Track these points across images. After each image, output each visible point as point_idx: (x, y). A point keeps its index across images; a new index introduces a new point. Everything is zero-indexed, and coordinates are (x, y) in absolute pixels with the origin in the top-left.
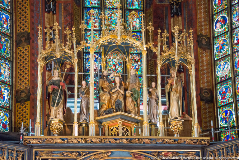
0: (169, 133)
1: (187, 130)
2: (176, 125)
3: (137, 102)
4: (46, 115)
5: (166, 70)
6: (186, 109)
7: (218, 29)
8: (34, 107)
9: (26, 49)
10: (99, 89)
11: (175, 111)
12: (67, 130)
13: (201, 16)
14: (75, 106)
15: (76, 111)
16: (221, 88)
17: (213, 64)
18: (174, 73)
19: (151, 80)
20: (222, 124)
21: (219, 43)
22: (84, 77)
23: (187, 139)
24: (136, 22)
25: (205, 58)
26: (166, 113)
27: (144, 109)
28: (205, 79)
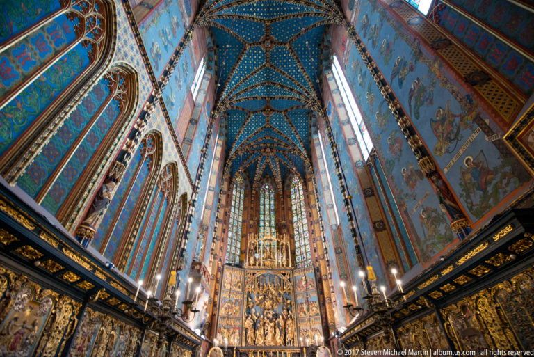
0: (283, 265)
1: (288, 265)
2: (285, 263)
3: (274, 255)
4: (249, 258)
5: (282, 245)
6: (288, 257)
7: (296, 233)
8: (246, 255)
9: (244, 239)
10: (263, 252)
11: (284, 258)
12: (254, 265)
13: (291, 229)
14: (257, 256)
15: (257, 257)
16: (297, 250)
17: (294, 243)
18: (284, 247)
19: (278, 249)
20: (297, 261)
21: (295, 237)
22: (259, 248)
23: (288, 268)
24: (273, 230)
25: (292, 241)
26: (282, 258)
27: (276, 257)
28: (292, 247)
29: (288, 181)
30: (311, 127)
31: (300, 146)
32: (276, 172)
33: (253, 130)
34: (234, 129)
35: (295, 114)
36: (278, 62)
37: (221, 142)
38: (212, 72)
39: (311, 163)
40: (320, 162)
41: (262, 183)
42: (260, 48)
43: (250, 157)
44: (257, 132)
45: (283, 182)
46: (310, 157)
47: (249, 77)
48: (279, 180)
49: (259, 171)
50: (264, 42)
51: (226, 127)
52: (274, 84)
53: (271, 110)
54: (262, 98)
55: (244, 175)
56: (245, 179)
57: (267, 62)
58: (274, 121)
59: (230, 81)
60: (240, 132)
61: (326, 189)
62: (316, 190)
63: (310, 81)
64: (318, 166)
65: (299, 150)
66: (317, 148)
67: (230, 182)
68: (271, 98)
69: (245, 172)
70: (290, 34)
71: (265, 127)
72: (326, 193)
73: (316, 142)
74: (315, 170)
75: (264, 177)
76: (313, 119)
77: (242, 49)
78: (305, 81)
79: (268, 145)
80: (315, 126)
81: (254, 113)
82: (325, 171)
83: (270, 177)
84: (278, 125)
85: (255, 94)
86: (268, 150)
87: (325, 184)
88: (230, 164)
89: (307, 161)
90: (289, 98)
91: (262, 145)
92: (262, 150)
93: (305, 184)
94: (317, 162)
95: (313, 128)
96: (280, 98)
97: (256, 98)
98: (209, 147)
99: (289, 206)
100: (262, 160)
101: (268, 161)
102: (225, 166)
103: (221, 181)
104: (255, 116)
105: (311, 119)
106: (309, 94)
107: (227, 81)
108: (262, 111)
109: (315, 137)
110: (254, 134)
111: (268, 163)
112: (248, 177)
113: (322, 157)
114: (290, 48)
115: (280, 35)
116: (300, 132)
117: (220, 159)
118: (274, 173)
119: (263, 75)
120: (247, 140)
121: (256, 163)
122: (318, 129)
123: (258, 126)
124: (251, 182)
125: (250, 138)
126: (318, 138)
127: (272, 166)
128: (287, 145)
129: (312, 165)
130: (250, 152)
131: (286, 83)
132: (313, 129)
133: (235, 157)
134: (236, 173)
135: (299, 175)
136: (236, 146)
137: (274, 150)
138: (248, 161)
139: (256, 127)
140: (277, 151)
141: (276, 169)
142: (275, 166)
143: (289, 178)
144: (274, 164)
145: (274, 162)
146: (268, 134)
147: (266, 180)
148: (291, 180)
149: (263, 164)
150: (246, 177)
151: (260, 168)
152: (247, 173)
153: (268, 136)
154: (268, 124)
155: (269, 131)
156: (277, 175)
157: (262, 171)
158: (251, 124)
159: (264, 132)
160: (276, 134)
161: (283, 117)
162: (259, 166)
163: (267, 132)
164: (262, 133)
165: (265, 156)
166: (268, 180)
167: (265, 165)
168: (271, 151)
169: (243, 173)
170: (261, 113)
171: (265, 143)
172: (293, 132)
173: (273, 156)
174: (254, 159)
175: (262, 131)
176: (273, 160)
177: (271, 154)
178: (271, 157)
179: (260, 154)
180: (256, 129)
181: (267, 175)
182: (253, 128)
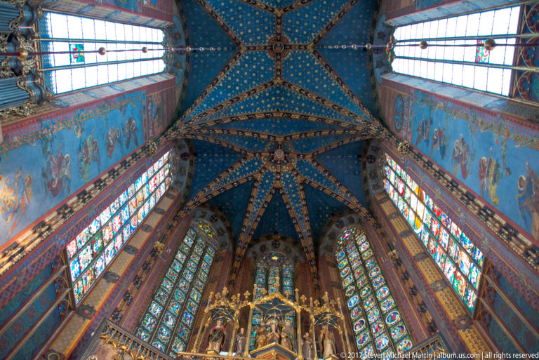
29: (326, 239)
30: (372, 71)
33: (246, 86)
41: (263, 249)
44: (254, 91)
48: (304, 228)
49: (256, 209)
53: (286, 46)
55: (220, 224)
56: (220, 234)
58: (292, 71)
71: (271, 83)
75: (268, 238)
76: (375, 56)
79: (279, 140)
81: (248, 49)
83: (283, 238)
84: (300, 78)
86: (279, 155)
92: (265, 155)
99: (334, 278)
100: (263, 182)
101: (278, 184)
104: (251, 56)
105: (371, 59)
108: (266, 48)
111: (277, 190)
112: (229, 229)
123: (257, 79)
127: (287, 198)
132: (378, 72)
135: (356, 201)
136: (202, 105)
137: (293, 156)
138: (231, 177)
139: (252, 80)
140: (298, 155)
141: (297, 205)
142: (295, 198)
143: (329, 232)
144: (293, 193)
145: (291, 188)
146: (278, 104)
147: (273, 244)
148: (335, 239)
149: (266, 192)
150: (224, 229)
151: (259, 201)
152: (226, 222)
153: (278, 110)
154: (277, 76)
155: (280, 95)
156: (301, 218)
157: (263, 207)
158: (242, 73)
159: (270, 97)
160: (297, 100)
161: (310, 58)
162: (258, 195)
163: (276, 100)
164: (265, 98)
165: (270, 173)
166: (279, 245)
167: (271, 193)
168: (285, 159)
169: (216, 221)
170: (265, 53)
171: (272, 134)
172: (333, 84)
173: (290, 174)
174: (244, 176)
175: (265, 93)
176: (290, 183)
177: (284, 167)
178: (284, 176)
179: (259, 165)
180: (252, 85)
181: (276, 233)
182: (246, 81)
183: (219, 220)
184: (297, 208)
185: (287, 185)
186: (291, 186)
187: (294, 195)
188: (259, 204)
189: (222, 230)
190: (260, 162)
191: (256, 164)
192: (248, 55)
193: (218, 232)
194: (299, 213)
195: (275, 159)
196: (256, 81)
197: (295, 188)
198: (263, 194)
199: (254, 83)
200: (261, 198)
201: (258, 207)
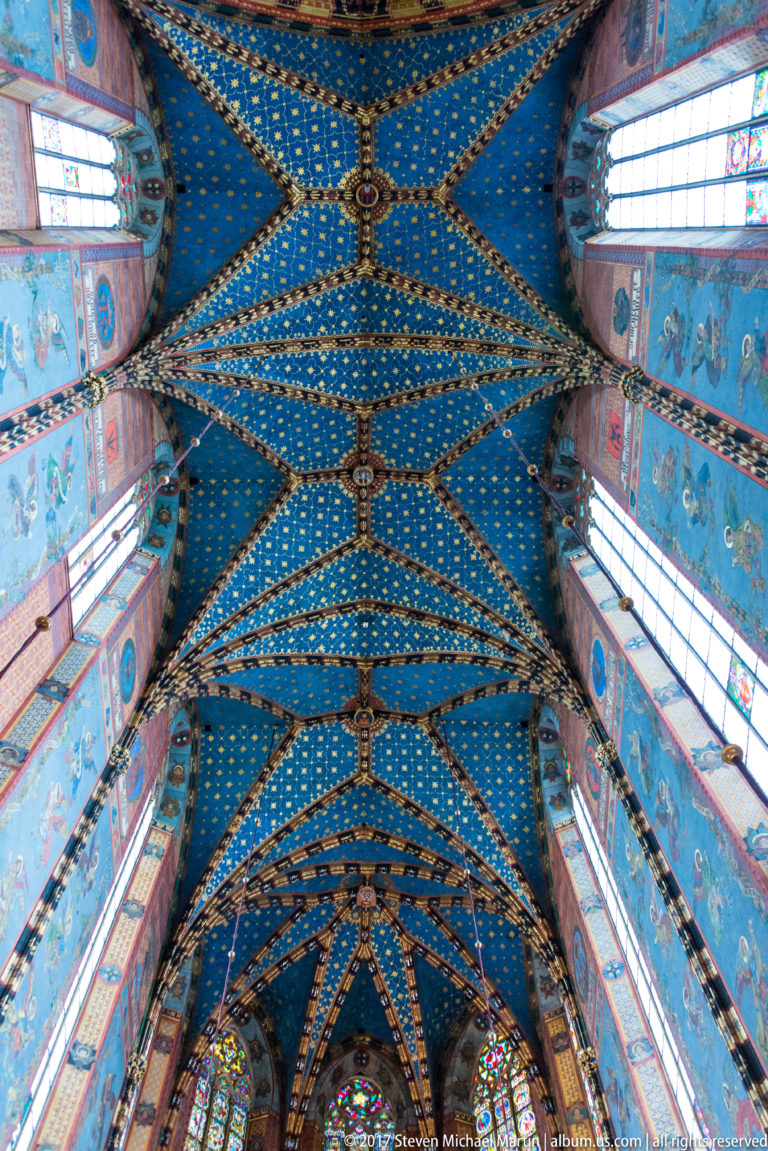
29: (457, 1063)
30: (538, 782)
31: (502, 863)
32: (404, 1012)
33: (305, 797)
34: (222, 790)
35: (470, 727)
36: (399, 530)
37: (161, 841)
38: (164, 556)
39: (556, 940)
40: (593, 923)
41: (338, 1076)
42: (336, 489)
43: (287, 930)
44: (319, 805)
45: (438, 1073)
46: (549, 914)
47: (297, 578)
48: (415, 1052)
49: (323, 1009)
50: (350, 471)
51: (194, 782)
52: (388, 608)
53: (377, 713)
54: (342, 660)
55: (255, 1029)
56: (255, 1054)
57: (360, 532)
58: (389, 760)
59: (222, 585)
60: (249, 800)
61: (641, 1055)
62: (595, 1077)
63: (514, 588)
64: (586, 943)
65: (498, 882)
66: (574, 865)
67: (185, 1060)
68: (377, 662)
69: (258, 1012)
70: (437, 443)
71: (351, 783)
72: (644, 1078)
73: (565, 838)
74: (577, 976)
75: (347, 1044)
76: (542, 746)
77: (276, 486)
78: (498, 591)
79: (367, 871)
80: (555, 773)
81: (308, 723)
82: (624, 966)
83: (376, 1044)
84: (405, 776)
85: (315, 645)
86: (367, 896)
87: (629, 1031)
88: (191, 947)
89: (539, 936)
90: (442, 657)
91: (338, 870)
92: (340, 897)
93: (541, 1069)
94: (580, 929)
95: (546, 783)
96: (409, 658)
97: (320, 659)
98: (103, 817)
100: (337, 947)
101: (364, 953)
102: (165, 956)
103: (133, 1029)
104: (314, 735)
105: (535, 749)
106: (515, 634)
107: (215, 588)
108: (340, 716)
109: (557, 818)
110: (308, 813)
111: (364, 963)
112: (273, 1039)
113: (601, 902)
114: (439, 488)
115: (403, 447)
116: (495, 800)
117: (147, 913)
118: (393, 1016)
119: (347, 575)
120: (277, 838)
121: (313, 960)
122: (567, 785)
123: (326, 778)
124: (284, 1071)
125: (288, 829)
126: (573, 821)
127: (382, 981)
128: (445, 867)
129: (561, 952)
130: (287, 903)
131: (429, 601)
132: (549, 788)
133: (216, 920)
134: (218, 1013)
135: (510, 1022)
136: (224, 864)
137: (392, 898)
138: (277, 952)
139: (315, 783)
140: (403, 898)
141: (400, 996)
142: (396, 980)
143: (462, 1043)
144: (393, 968)
145: (390, 959)
146: (363, 814)
147: (356, 1059)
148: (473, 1057)
149: (342, 967)
150: (263, 1042)
151: (329, 988)
152: (267, 1021)
153: (364, 825)
154: (363, 770)
155: (368, 801)
156: (408, 1028)
157: (336, 1004)
158: (297, 770)
159: (349, 806)
160: (398, 817)
161: (423, 740)
162: (326, 977)
163: (360, 809)
164: (340, 809)
165: (350, 926)
166: (367, 1059)
167: (351, 971)
168: (379, 901)
169: (248, 1020)
170: (339, 726)
171: (353, 861)
172: (465, 803)
173: (387, 929)
174: (302, 942)
175: (339, 801)
176: (387, 947)
177: (376, 914)
178: (377, 932)
179: (329, 914)
180: (315, 792)
181: (361, 1031)
182: (304, 787)
183: (253, 1021)
184: (400, 1003)
185: (382, 950)
186: (388, 952)
187: (395, 974)
188: (328, 995)
189: (260, 1047)
190: (330, 909)
191: (324, 912)
192: (309, 734)
193: (252, 1050)
194: (405, 1014)
195: (359, 903)
196: (323, 783)
197: (395, 957)
198: (338, 972)
199: (319, 787)
200: (332, 982)
201: (328, 1003)
